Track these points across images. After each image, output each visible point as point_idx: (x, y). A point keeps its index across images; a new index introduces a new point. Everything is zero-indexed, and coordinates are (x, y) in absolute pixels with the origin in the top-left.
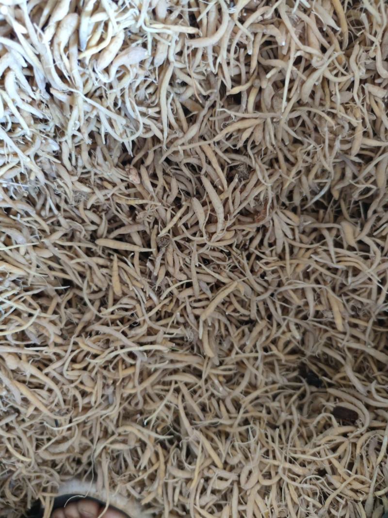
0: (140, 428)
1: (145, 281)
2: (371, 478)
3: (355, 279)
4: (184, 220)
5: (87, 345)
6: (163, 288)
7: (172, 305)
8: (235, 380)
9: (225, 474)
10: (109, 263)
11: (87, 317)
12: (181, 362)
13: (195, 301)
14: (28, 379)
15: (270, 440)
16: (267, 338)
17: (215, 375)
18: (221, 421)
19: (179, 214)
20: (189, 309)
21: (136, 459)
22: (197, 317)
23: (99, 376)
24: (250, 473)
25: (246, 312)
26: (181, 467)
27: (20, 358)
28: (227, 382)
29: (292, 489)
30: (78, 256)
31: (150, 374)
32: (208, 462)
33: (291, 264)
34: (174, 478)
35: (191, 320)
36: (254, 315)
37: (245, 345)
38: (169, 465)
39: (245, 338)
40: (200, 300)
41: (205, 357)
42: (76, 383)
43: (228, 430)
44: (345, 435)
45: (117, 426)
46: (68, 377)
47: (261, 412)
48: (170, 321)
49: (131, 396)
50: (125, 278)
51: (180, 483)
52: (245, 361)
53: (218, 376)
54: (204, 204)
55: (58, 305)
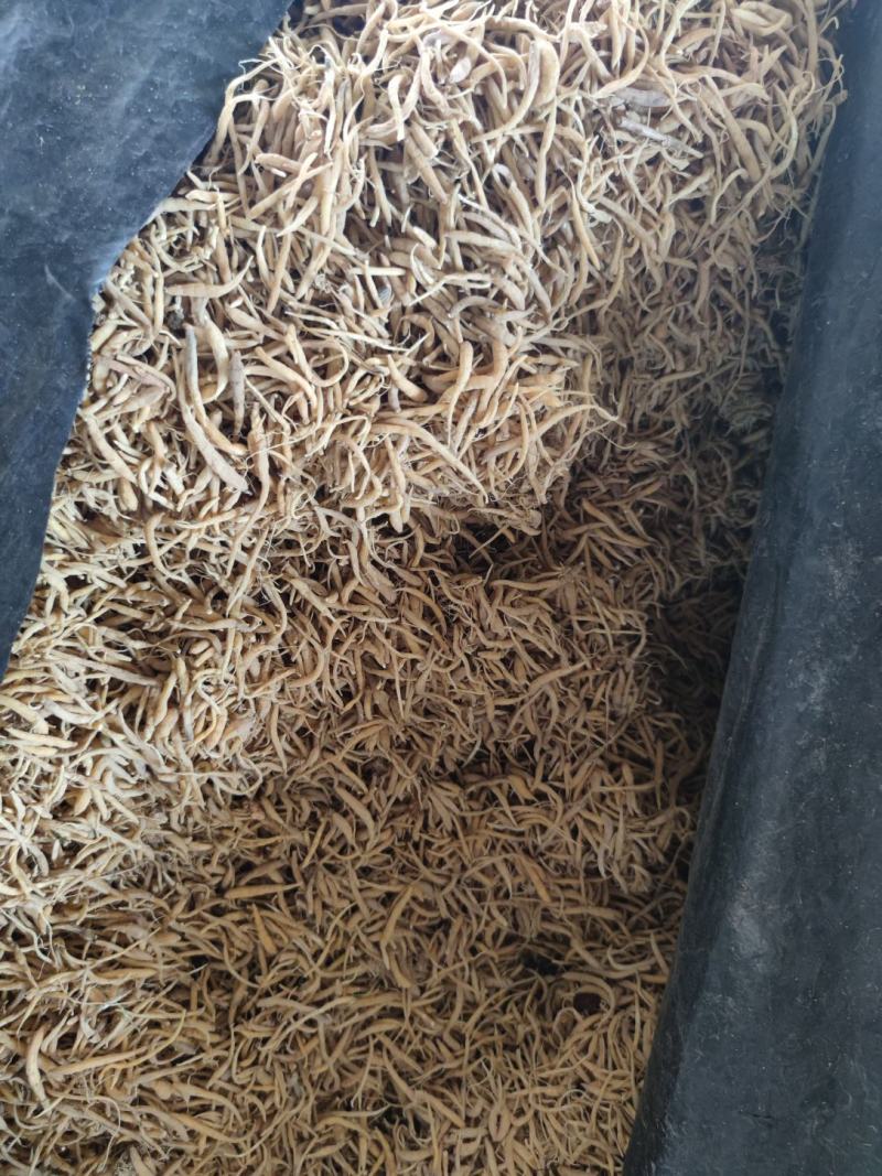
0: (345, 1113)
1: (299, 925)
2: (630, 1069)
3: (544, 837)
4: (327, 839)
5: (252, 1030)
6: (325, 925)
7: (341, 939)
8: (447, 1005)
9: (470, 1133)
10: (247, 916)
11: (240, 994)
12: (373, 1007)
13: (368, 926)
14: (188, 1104)
15: (512, 1068)
16: (470, 937)
17: (419, 1008)
18: (445, 1066)
19: (319, 834)
20: (363, 938)
21: (351, 1159)
22: (376, 945)
23: (276, 1065)
24: (499, 1118)
25: (434, 915)
26: (413, 1147)
27: (171, 1082)
28: (439, 1011)
29: (552, 1119)
30: (207, 922)
31: (338, 1038)
32: (446, 1126)
33: (467, 843)
34: (409, 1164)
35: (370, 949)
36: (444, 913)
37: (444, 956)
38: (397, 1151)
39: (443, 947)
40: (374, 922)
41: (400, 989)
42: (251, 1087)
43: (458, 1074)
44: (592, 1028)
45: (313, 1124)
46: (239, 1083)
47: (492, 1035)
48: (344, 959)
49: (323, 1076)
50: (275, 929)
51: (419, 1169)
52: (452, 977)
53: (424, 1008)
54: (345, 814)
55: (200, 994)
